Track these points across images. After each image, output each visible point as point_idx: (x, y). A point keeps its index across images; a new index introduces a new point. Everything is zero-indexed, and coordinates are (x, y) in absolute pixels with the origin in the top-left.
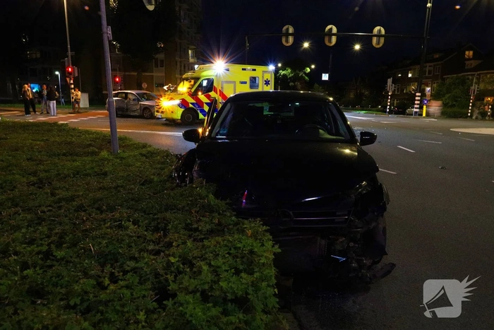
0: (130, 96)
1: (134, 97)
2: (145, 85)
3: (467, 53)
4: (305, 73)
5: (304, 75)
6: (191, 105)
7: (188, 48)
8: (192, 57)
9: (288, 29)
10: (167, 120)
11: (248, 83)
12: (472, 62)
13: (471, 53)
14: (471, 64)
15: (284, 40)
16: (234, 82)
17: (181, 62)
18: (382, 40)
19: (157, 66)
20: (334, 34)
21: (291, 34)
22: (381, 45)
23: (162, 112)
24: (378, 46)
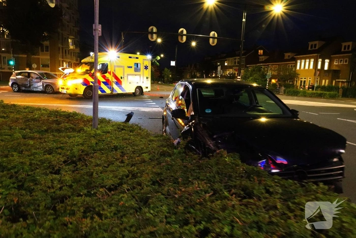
0: (32, 75)
1: (37, 76)
2: (34, 66)
3: (259, 51)
4: (156, 59)
5: (156, 61)
6: (91, 84)
7: (68, 38)
8: (72, 45)
9: (152, 29)
10: (70, 95)
11: (133, 68)
12: (263, 57)
13: (262, 51)
14: (263, 59)
15: (150, 36)
16: (123, 67)
17: (63, 48)
18: (216, 41)
19: (42, 51)
20: (185, 35)
21: (155, 33)
22: (215, 44)
23: (67, 89)
24: (213, 45)
